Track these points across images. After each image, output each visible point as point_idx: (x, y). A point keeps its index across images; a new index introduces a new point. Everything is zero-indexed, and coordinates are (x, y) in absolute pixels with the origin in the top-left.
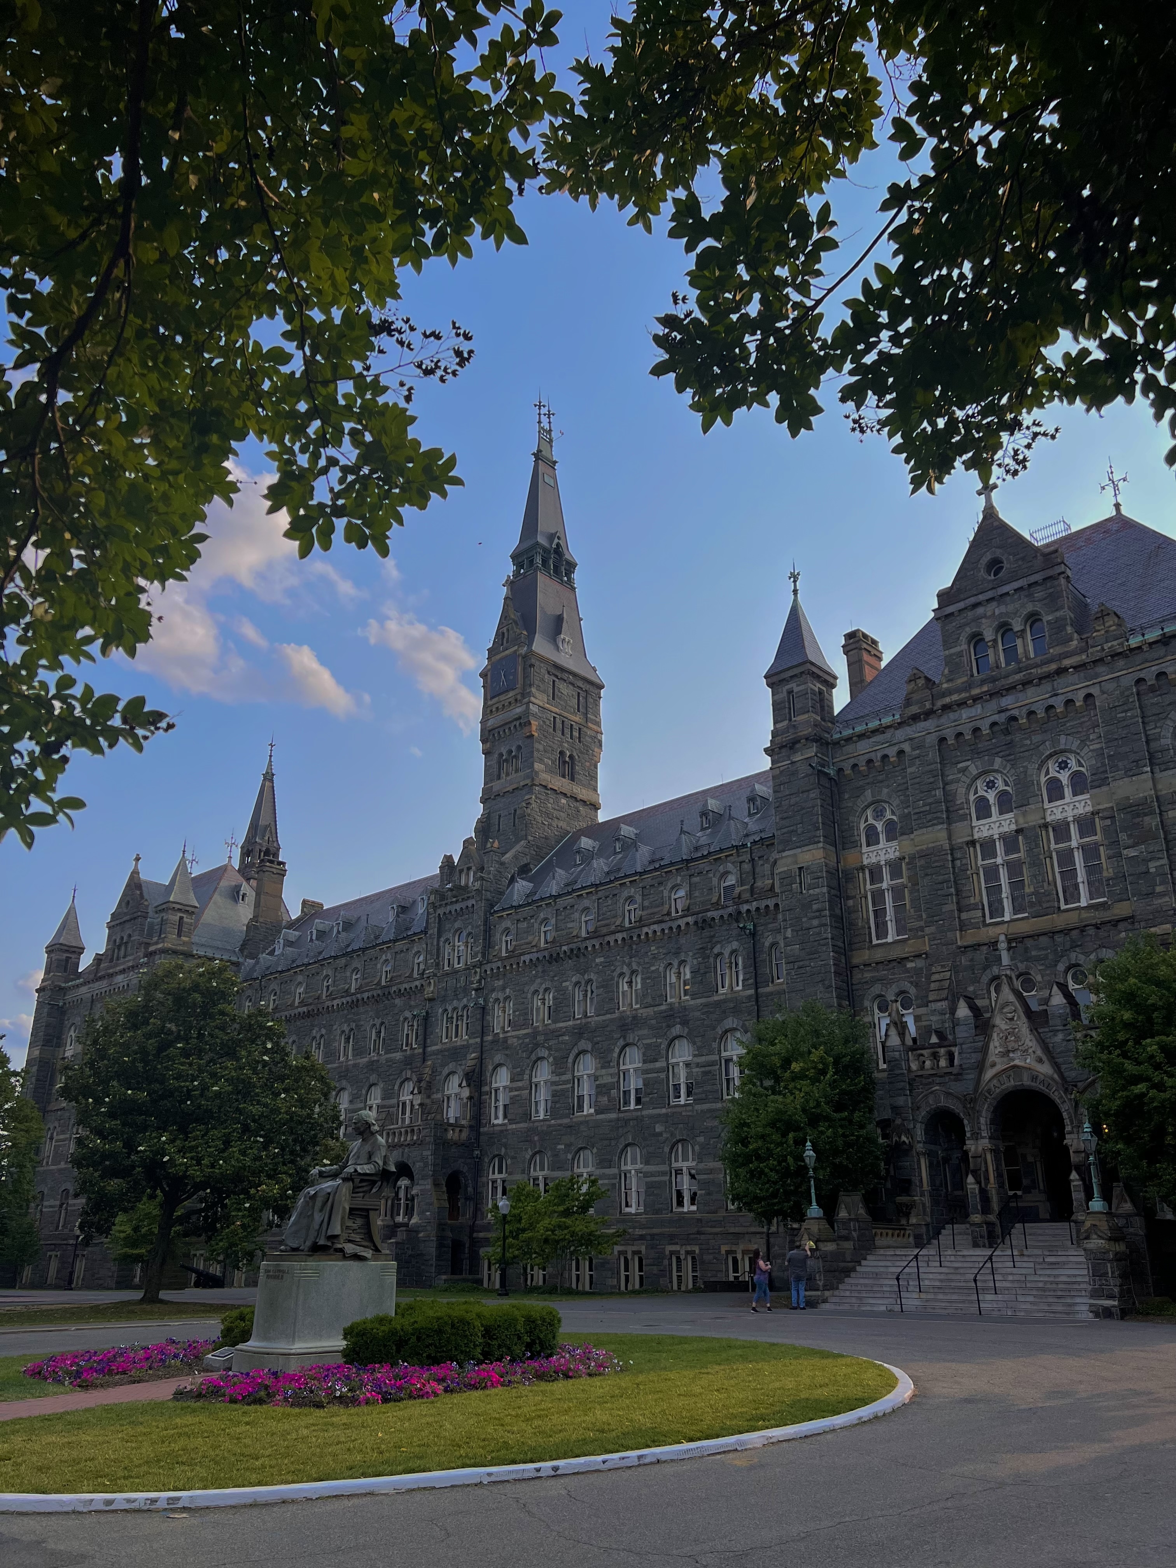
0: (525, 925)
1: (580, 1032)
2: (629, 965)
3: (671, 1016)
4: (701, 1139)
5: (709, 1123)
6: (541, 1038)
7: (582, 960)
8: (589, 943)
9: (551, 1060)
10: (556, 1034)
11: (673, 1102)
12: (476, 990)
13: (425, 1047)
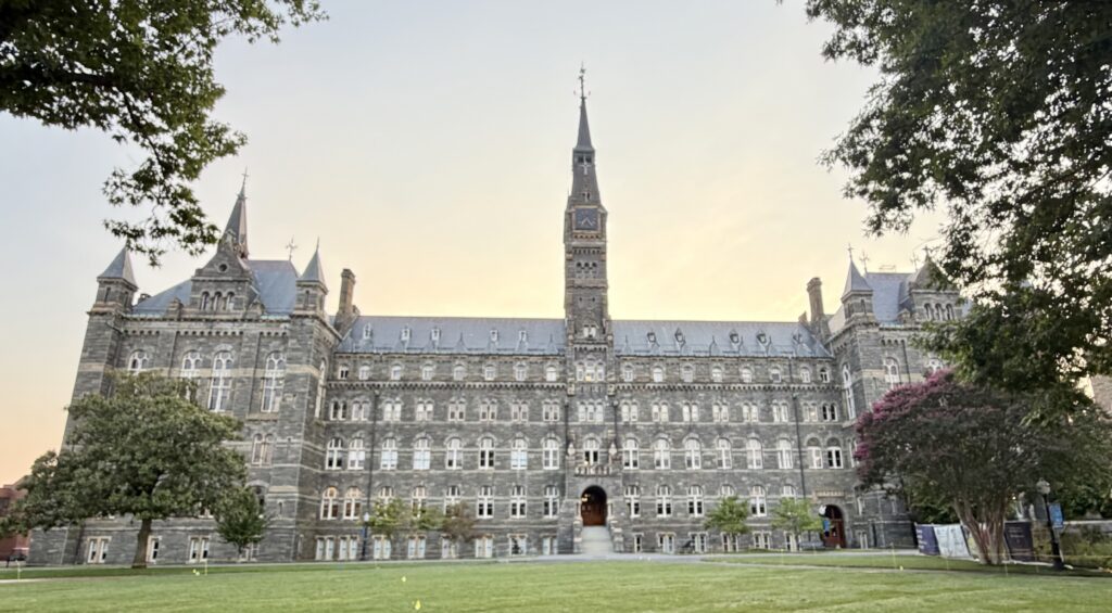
0: (642, 367)
1: (690, 428)
2: (721, 400)
3: (749, 428)
4: (769, 485)
5: (773, 478)
6: (661, 428)
7: (689, 392)
8: (697, 386)
9: (670, 440)
10: (674, 428)
11: (750, 467)
12: (609, 396)
13: (566, 421)
